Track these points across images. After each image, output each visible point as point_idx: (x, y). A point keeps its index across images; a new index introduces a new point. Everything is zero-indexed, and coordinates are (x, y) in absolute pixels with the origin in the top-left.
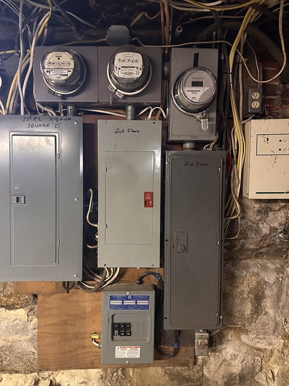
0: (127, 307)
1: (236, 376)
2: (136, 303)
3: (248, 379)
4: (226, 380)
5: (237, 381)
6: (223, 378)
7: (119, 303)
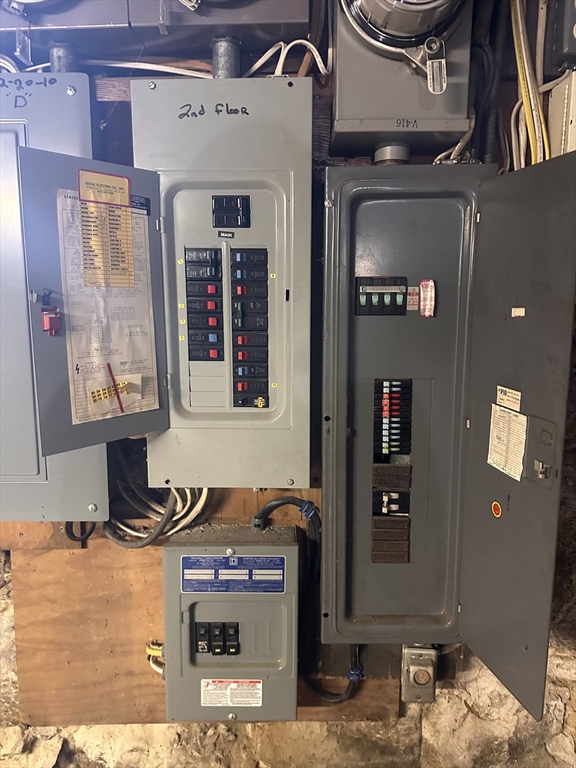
0: (227, 585)
1: (501, 744)
2: (251, 575)
3: (530, 751)
4: (478, 754)
5: (505, 756)
6: (469, 748)
7: (206, 575)
